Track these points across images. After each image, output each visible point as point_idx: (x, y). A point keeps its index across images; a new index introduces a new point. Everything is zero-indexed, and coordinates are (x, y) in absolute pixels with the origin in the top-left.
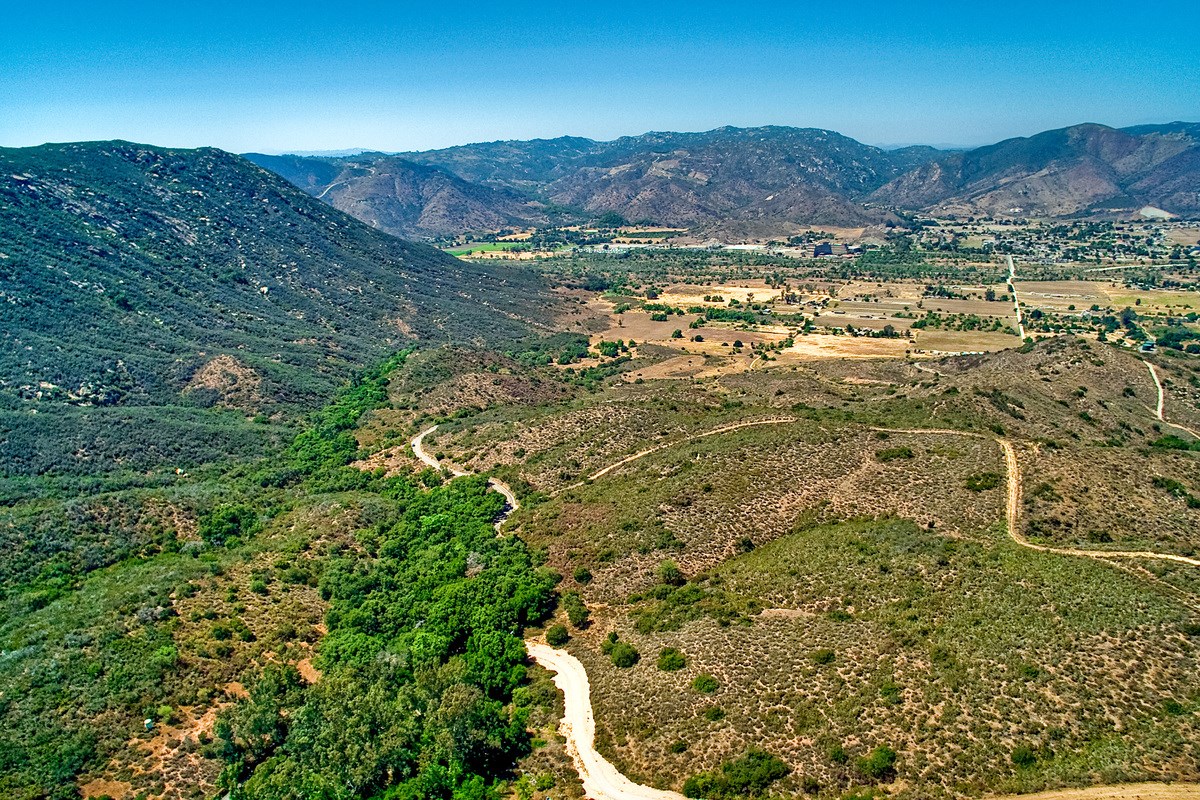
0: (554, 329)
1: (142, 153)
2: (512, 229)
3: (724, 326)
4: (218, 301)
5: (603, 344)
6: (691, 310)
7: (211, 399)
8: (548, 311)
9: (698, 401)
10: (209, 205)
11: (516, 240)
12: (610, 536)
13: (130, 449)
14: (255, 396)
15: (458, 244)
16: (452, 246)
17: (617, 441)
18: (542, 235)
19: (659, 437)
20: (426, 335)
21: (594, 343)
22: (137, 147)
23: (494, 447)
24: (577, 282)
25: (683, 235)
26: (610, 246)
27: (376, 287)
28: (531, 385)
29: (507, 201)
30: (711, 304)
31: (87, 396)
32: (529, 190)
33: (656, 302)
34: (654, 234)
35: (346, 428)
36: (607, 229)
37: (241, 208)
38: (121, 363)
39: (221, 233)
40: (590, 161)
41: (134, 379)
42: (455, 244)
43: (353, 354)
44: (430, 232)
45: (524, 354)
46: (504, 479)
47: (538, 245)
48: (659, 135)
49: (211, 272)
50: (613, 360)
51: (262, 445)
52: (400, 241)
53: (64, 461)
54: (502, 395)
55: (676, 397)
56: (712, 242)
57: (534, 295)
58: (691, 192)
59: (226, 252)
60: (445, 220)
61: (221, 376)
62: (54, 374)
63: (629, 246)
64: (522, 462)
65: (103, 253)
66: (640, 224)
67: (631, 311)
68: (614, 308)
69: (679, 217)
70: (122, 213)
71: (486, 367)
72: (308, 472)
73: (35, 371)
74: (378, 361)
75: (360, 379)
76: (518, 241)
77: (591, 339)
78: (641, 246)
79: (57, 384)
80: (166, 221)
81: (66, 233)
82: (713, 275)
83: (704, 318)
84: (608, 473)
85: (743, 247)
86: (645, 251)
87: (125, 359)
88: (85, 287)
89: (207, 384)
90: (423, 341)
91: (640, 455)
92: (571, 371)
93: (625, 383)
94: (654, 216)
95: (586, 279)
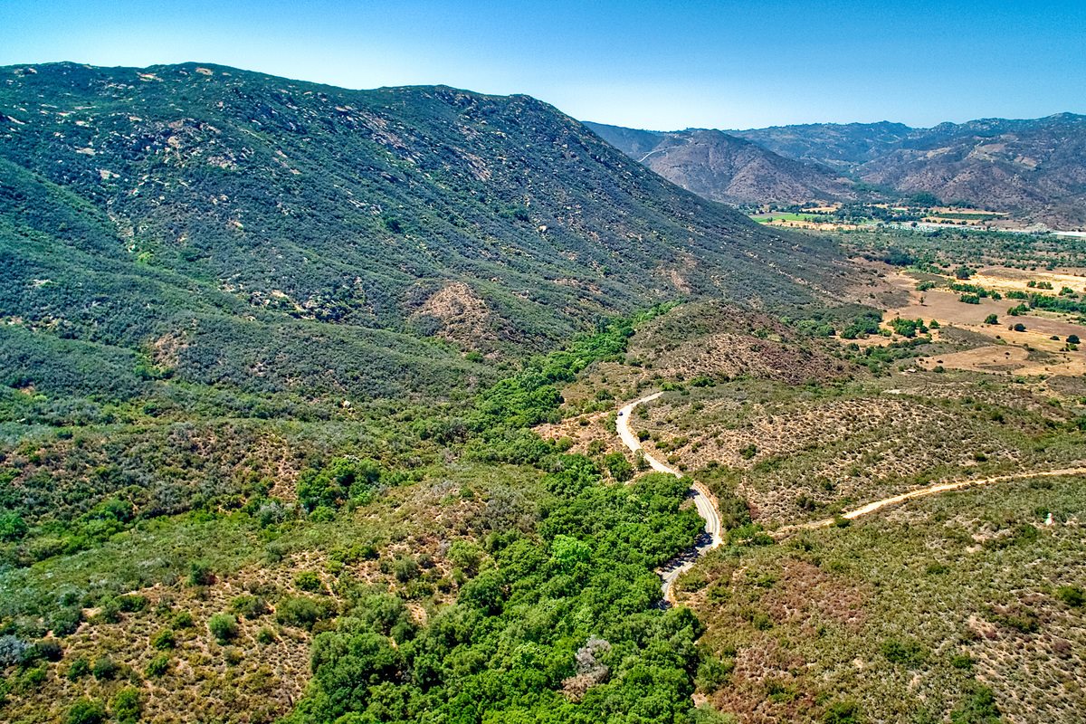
0: (844, 299)
1: (460, 97)
2: (818, 202)
3: (1055, 316)
4: (491, 234)
5: (898, 321)
6: (1010, 295)
7: (431, 329)
8: (840, 280)
9: (1030, 408)
10: (509, 145)
11: (820, 213)
12: (858, 663)
13: (306, 370)
14: (478, 330)
15: (761, 213)
16: (754, 213)
17: (900, 458)
18: (847, 211)
19: (970, 463)
20: (699, 289)
21: (887, 319)
22: (456, 91)
23: (715, 436)
24: (878, 254)
25: (1004, 219)
26: (919, 224)
27: (658, 237)
28: (798, 357)
29: (816, 176)
30: (1036, 290)
31: (312, 309)
32: (842, 170)
33: (966, 282)
34: (969, 216)
35: (561, 379)
36: (918, 208)
37: (540, 151)
38: (359, 280)
39: (514, 172)
40: (907, 144)
41: (367, 298)
42: (757, 212)
43: (610, 300)
44: (736, 199)
45: (802, 322)
46: (714, 490)
47: (842, 218)
48: (983, 122)
49: (495, 206)
50: (909, 340)
51: (453, 386)
52: (694, 196)
53: (237, 373)
54: (759, 364)
55: (994, 398)
56: (1039, 227)
57: (828, 263)
58: (1016, 176)
59: (514, 190)
60: (752, 189)
61: (449, 305)
62: (289, 284)
63: (940, 226)
64: (747, 465)
65: (393, 180)
66: (954, 205)
67: (936, 290)
68: (916, 284)
69: (999, 200)
70: (425, 146)
71: (753, 330)
72: (479, 430)
73: (274, 279)
74: (636, 311)
75: (604, 325)
76: (822, 214)
77: (884, 314)
78: (953, 226)
79: (288, 294)
80: (464, 157)
81: (366, 159)
82: (1040, 260)
83: (1027, 305)
84: (879, 512)
85: (1077, 234)
86: (957, 231)
87: (365, 277)
88: (362, 208)
89: (435, 311)
90: (694, 296)
91: (935, 489)
92: (855, 347)
93: (920, 369)
94: (971, 198)
95: (888, 252)
